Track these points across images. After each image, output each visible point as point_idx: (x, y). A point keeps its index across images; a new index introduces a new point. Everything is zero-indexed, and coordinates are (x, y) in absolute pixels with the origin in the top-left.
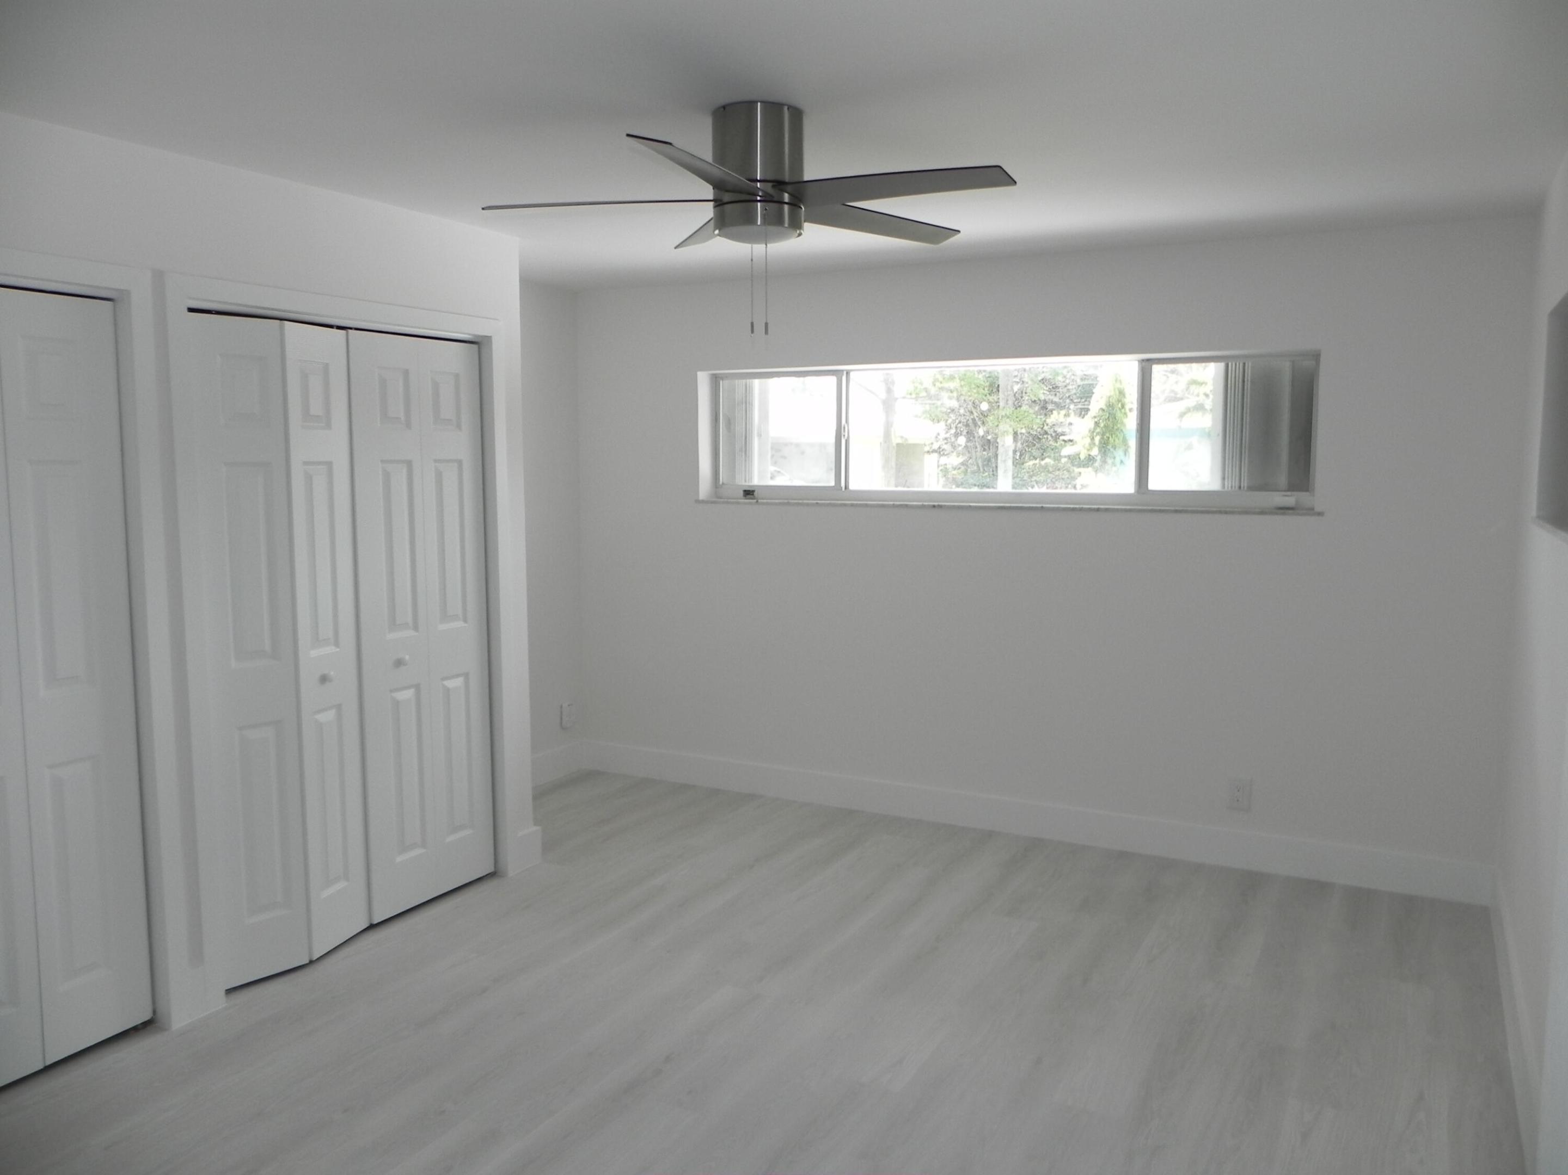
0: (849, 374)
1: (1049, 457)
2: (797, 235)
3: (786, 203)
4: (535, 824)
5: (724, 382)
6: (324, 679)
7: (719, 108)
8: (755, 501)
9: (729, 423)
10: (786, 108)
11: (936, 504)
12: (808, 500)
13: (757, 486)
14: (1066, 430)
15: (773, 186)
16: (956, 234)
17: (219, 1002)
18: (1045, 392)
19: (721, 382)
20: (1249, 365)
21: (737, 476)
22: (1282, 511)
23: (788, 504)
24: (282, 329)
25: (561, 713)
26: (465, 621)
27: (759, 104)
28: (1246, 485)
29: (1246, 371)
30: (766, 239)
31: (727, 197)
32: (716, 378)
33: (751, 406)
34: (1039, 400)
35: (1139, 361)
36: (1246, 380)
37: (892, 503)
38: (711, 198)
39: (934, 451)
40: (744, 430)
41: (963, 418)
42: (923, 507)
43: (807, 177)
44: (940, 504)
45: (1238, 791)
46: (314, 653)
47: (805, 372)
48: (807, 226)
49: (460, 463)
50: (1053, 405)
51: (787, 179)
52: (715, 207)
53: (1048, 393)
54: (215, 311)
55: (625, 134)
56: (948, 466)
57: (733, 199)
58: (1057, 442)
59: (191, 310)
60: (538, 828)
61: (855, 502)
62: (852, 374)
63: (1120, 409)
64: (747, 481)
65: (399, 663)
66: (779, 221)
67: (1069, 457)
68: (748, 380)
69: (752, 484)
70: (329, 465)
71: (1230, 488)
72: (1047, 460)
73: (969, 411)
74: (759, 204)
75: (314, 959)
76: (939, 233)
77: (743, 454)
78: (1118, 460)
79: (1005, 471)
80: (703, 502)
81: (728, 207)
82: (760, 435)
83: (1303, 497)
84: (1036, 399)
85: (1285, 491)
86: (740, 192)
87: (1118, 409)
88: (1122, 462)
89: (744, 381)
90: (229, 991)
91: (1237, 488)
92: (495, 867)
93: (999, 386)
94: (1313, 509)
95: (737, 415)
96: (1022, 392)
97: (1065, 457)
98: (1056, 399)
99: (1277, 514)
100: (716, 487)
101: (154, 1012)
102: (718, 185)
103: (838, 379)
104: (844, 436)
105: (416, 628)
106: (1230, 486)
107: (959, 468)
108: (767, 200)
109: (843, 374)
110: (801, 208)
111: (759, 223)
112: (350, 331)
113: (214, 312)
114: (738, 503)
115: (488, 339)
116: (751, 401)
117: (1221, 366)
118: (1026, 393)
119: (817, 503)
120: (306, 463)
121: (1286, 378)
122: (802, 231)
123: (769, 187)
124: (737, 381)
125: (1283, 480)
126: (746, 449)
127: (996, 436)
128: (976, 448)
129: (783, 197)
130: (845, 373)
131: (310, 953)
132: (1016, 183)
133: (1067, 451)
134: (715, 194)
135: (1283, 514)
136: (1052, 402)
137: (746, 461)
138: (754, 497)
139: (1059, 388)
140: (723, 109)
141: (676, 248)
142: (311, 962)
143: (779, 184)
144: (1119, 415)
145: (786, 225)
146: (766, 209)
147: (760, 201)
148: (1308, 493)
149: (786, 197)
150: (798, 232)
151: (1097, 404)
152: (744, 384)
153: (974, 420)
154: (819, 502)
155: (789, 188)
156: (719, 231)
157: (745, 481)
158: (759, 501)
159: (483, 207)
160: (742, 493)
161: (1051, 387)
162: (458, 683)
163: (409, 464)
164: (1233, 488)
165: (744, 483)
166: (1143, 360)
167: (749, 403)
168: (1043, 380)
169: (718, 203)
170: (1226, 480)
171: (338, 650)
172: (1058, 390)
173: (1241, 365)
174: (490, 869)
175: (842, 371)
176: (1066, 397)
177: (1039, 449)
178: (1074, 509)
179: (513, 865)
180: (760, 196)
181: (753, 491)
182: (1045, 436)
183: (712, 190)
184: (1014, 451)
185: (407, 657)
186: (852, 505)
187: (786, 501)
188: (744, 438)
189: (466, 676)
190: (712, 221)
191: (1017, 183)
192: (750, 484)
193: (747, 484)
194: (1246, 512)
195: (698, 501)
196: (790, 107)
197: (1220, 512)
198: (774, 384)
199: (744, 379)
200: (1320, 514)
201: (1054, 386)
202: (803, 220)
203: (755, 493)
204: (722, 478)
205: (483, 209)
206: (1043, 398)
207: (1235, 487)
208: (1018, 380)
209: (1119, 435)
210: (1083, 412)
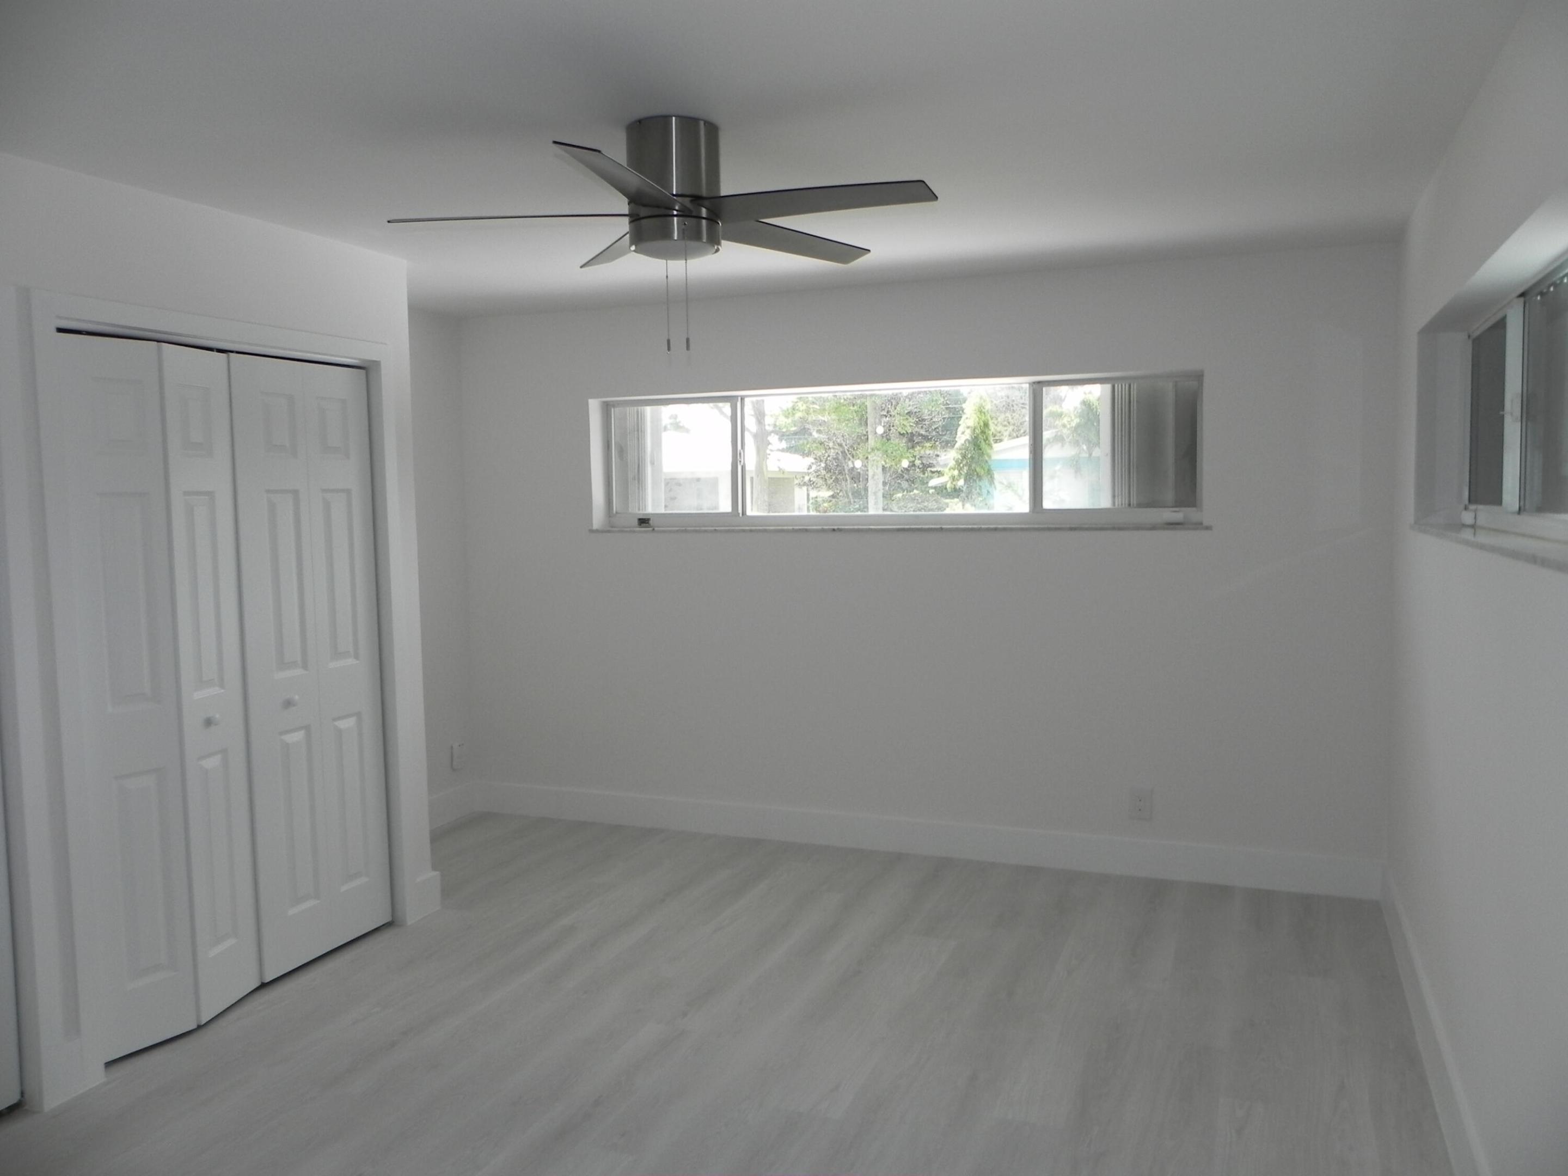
0: (744, 400)
1: (917, 488)
2: (715, 251)
3: (704, 218)
4: (434, 868)
5: (615, 409)
6: (209, 722)
7: (636, 122)
8: (651, 529)
9: (622, 451)
10: (702, 123)
11: (836, 527)
12: (705, 527)
13: (652, 514)
14: (934, 462)
15: (691, 201)
16: (867, 253)
17: (96, 1077)
18: (912, 424)
19: (613, 410)
20: (1134, 387)
21: (630, 505)
22: (1172, 526)
23: (686, 531)
24: (160, 351)
25: (452, 753)
26: (357, 657)
27: (674, 118)
28: (1135, 502)
29: (1132, 393)
30: (685, 254)
31: (644, 212)
32: (607, 405)
33: (643, 434)
34: (907, 433)
35: (1030, 384)
36: (1132, 399)
37: (791, 528)
38: (627, 212)
39: (805, 484)
40: (636, 458)
41: (832, 450)
42: (823, 530)
43: (723, 193)
44: (840, 527)
45: (1140, 800)
46: (198, 695)
47: (699, 398)
48: (723, 242)
49: (348, 492)
50: (920, 438)
51: (704, 193)
52: (630, 222)
53: (914, 425)
54: (86, 332)
55: (551, 141)
56: (819, 499)
57: (650, 214)
58: (924, 474)
59: (60, 330)
60: (438, 873)
61: (754, 528)
62: (747, 400)
63: (985, 441)
64: (641, 508)
65: (288, 704)
66: (697, 236)
67: (935, 488)
68: (639, 408)
69: (647, 512)
70: (210, 494)
71: (1120, 506)
72: (915, 491)
73: (838, 444)
74: (675, 219)
75: (203, 1023)
76: (848, 252)
77: (636, 482)
78: (984, 491)
79: (876, 503)
80: (597, 531)
81: (644, 222)
82: (652, 463)
83: (1190, 513)
84: (905, 432)
85: (1172, 507)
86: (658, 207)
87: (982, 441)
88: (988, 492)
89: (635, 408)
90: (109, 1064)
91: (1127, 505)
92: (392, 916)
93: (867, 418)
94: (1201, 524)
95: (629, 443)
96: (890, 426)
97: (932, 488)
98: (923, 432)
99: (1167, 529)
100: (610, 517)
101: (22, 1094)
102: (635, 199)
103: (731, 406)
104: (740, 461)
105: (305, 666)
106: (1120, 503)
107: (830, 501)
108: (684, 214)
109: (738, 400)
110: (718, 223)
111: (676, 238)
112: (231, 354)
113: (84, 333)
114: (634, 532)
115: (377, 364)
116: (643, 429)
117: (1108, 387)
118: (893, 426)
119: (715, 530)
120: (186, 493)
121: (1170, 398)
122: (720, 247)
123: (687, 201)
124: (628, 409)
125: (1170, 496)
126: (639, 478)
127: (866, 469)
128: (847, 480)
129: (700, 211)
130: (739, 398)
131: (198, 1016)
132: (937, 198)
133: (934, 482)
134: (630, 210)
135: (1172, 529)
136: (920, 435)
137: (639, 488)
138: (650, 525)
139: (925, 421)
140: (638, 123)
141: (581, 267)
142: (200, 1027)
143: (697, 199)
144: (984, 447)
145: (704, 240)
146: (685, 224)
147: (676, 216)
148: (1194, 509)
149: (704, 212)
150: (716, 247)
151: (963, 436)
152: (635, 410)
153: (843, 452)
154: (717, 528)
155: (706, 203)
156: (636, 246)
157: (639, 509)
158: (656, 529)
159: (389, 220)
160: (636, 522)
161: (917, 420)
162: (348, 724)
163: (295, 493)
164: (1123, 505)
165: (637, 511)
166: (1034, 383)
167: (641, 431)
168: (909, 412)
169: (634, 218)
170: (1116, 498)
171: (223, 691)
172: (924, 423)
173: (1127, 385)
174: (387, 919)
175: (737, 397)
176: (932, 429)
177: (907, 481)
178: (972, 530)
179: (412, 914)
180: (677, 211)
181: (649, 520)
182: (913, 468)
183: (628, 206)
184: (883, 482)
185: (297, 697)
186: (751, 531)
187: (684, 528)
188: (636, 466)
189: (358, 715)
190: (628, 235)
191: (939, 199)
192: (644, 512)
193: (641, 512)
194: (1138, 527)
195: (592, 531)
196: (706, 122)
197: (1114, 529)
198: (667, 412)
199: (635, 406)
200: (1208, 528)
201: (920, 419)
202: (720, 237)
203: (651, 522)
204: (615, 506)
205: (389, 222)
206: (910, 431)
207: (1125, 504)
208: (885, 413)
209: (984, 466)
210: (949, 444)
